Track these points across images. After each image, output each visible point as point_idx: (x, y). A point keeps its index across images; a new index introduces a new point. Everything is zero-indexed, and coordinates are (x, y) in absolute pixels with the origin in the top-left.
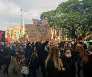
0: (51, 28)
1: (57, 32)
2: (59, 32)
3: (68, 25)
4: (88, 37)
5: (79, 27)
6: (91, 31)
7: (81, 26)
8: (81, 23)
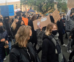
0: (26, 5)
1: (30, 8)
2: (31, 8)
3: (37, 3)
4: (50, 11)
5: (44, 5)
6: (51, 7)
7: (46, 4)
8: (45, 2)
